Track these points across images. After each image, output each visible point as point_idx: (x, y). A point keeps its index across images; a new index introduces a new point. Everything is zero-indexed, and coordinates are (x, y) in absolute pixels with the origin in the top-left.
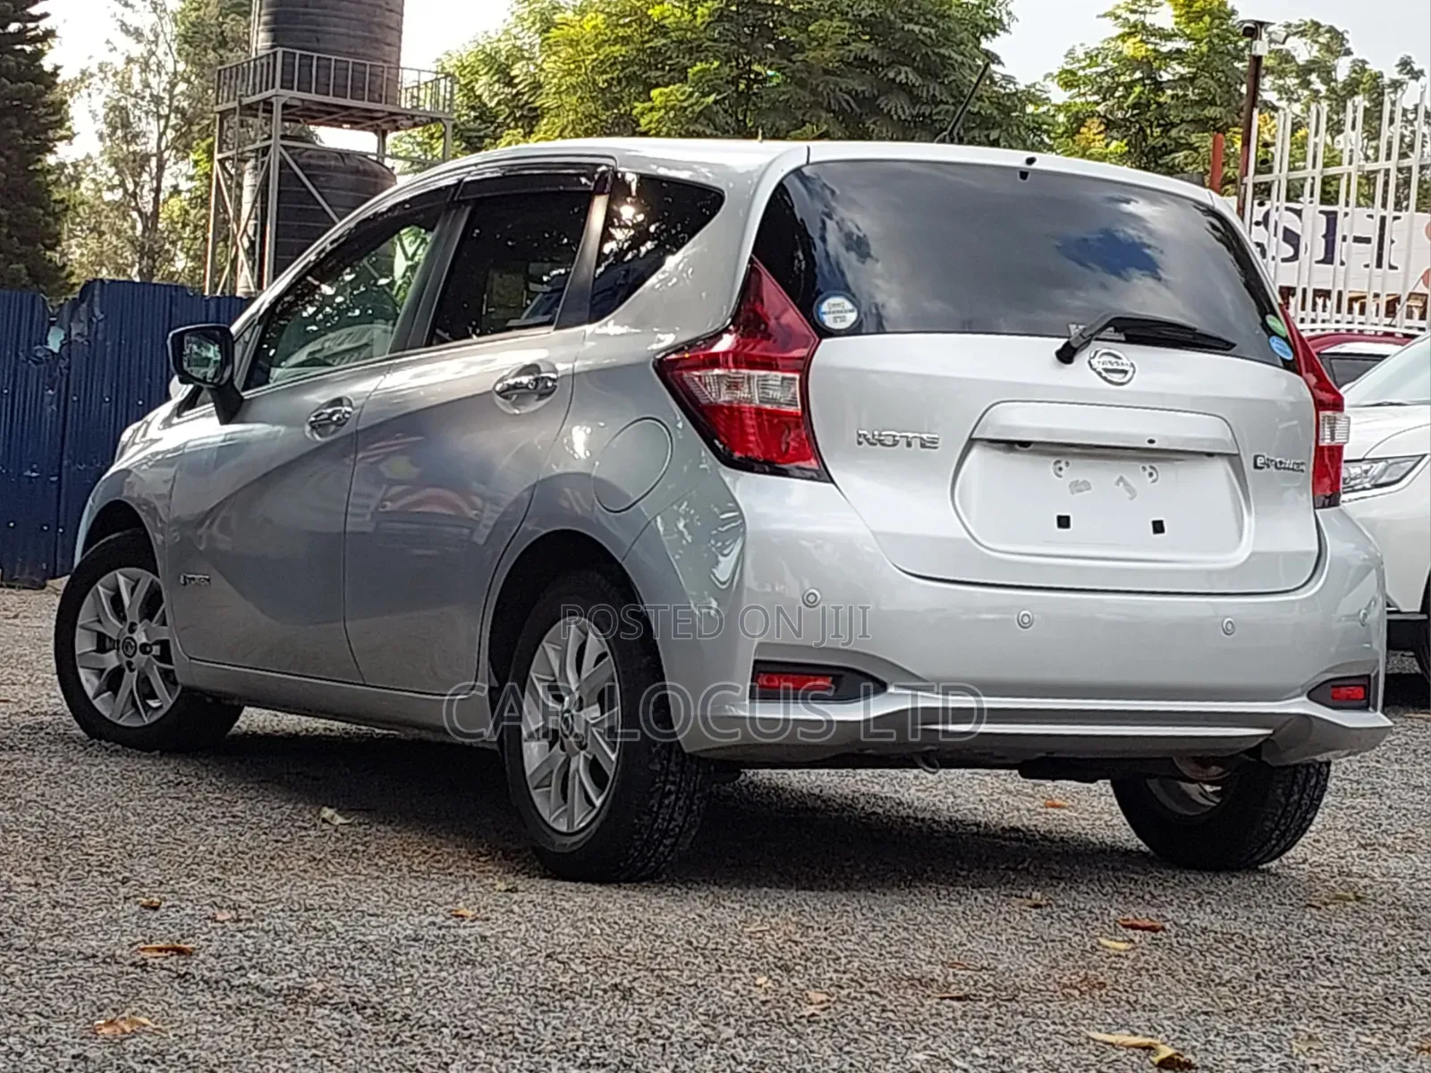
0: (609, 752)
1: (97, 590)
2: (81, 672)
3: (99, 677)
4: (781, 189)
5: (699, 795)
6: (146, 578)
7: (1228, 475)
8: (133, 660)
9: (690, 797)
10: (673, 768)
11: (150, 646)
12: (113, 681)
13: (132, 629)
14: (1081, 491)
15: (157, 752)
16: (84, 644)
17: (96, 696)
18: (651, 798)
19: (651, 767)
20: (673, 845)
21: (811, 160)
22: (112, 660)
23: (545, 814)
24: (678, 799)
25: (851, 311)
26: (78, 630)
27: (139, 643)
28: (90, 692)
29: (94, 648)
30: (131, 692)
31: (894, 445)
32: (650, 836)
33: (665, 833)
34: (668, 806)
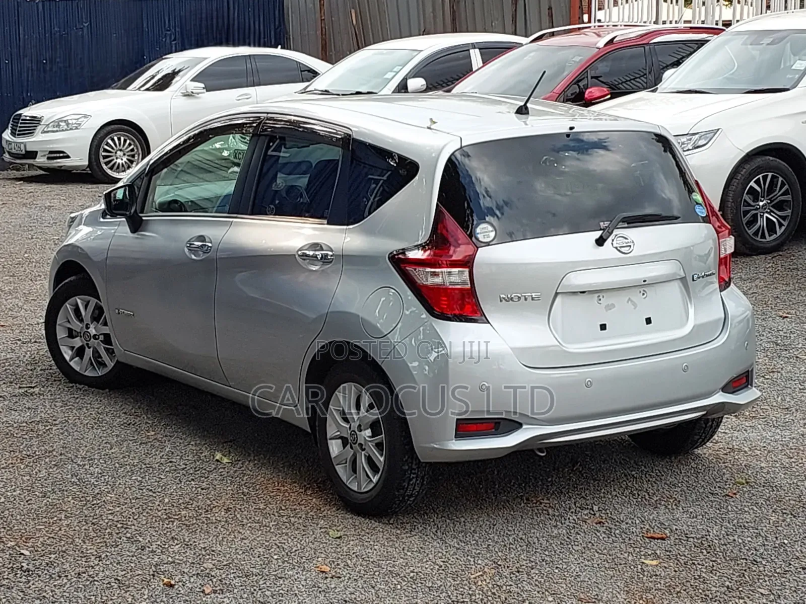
0: (379, 457)
1: (66, 306)
2: (61, 347)
3: (72, 351)
4: (450, 160)
5: (427, 476)
6: (93, 301)
7: (680, 288)
8: (89, 342)
9: (423, 478)
10: (414, 467)
11: (98, 336)
12: (80, 352)
13: (87, 327)
14: (610, 309)
15: (107, 390)
16: (61, 334)
17: (71, 360)
18: (404, 482)
19: (403, 467)
20: (414, 500)
21: (463, 145)
22: (78, 342)
23: (344, 479)
24: (417, 480)
25: (492, 231)
26: (58, 327)
27: (92, 335)
28: (67, 358)
29: (67, 335)
30: (90, 359)
31: (519, 300)
32: (404, 498)
33: (411, 496)
34: (412, 485)
